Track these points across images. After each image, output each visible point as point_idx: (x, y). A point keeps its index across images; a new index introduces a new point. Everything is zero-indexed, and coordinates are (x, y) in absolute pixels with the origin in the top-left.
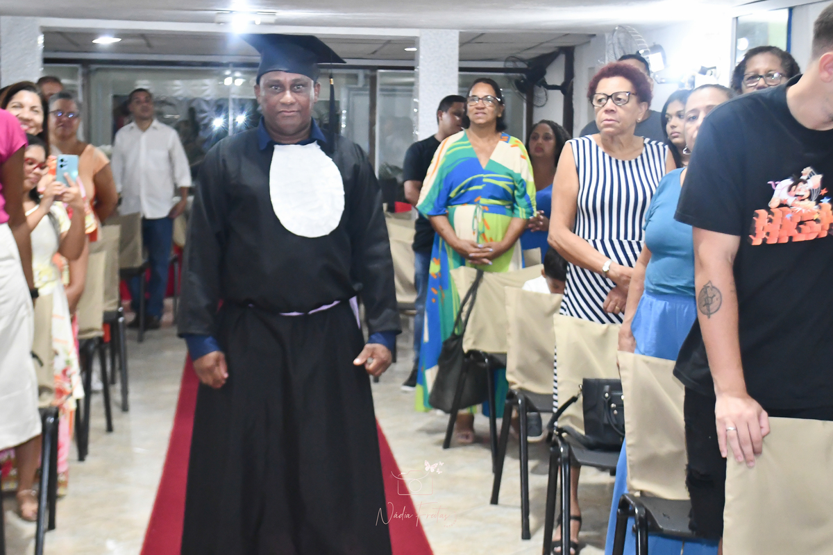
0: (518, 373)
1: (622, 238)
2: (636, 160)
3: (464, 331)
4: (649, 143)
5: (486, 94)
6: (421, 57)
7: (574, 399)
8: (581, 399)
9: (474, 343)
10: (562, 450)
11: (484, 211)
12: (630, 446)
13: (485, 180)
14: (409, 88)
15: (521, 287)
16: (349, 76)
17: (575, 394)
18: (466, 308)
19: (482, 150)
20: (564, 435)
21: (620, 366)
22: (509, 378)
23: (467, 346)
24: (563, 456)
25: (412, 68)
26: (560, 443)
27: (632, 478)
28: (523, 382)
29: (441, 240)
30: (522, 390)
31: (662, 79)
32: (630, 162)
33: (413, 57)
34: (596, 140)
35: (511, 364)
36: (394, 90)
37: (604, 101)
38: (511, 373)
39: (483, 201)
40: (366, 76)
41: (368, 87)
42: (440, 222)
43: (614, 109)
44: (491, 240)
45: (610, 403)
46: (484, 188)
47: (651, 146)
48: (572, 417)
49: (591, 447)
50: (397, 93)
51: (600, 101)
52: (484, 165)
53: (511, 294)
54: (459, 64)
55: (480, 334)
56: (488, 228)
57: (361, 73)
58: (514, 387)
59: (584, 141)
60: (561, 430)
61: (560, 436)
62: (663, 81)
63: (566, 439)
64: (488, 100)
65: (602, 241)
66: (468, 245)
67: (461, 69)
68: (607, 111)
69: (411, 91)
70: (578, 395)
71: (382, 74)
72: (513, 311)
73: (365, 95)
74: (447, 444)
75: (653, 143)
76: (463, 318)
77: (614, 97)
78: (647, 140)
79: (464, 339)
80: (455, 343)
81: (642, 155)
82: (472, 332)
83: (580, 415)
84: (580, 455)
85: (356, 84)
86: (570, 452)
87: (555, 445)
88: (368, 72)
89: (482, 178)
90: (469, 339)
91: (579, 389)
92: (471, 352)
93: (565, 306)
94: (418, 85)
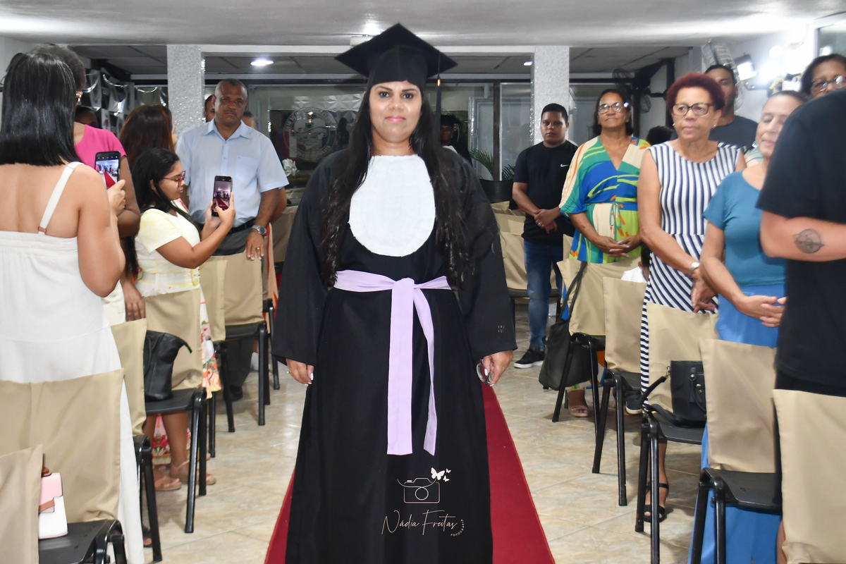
0: (615, 355)
1: (699, 233)
2: (710, 162)
3: (570, 316)
4: (723, 146)
5: (614, 102)
6: (536, 71)
7: (662, 380)
8: (669, 379)
9: (579, 327)
10: (651, 426)
11: (620, 208)
12: (712, 423)
13: (618, 181)
14: (527, 98)
15: (620, 278)
16: (476, 89)
17: (664, 375)
18: (571, 296)
19: (614, 154)
20: (653, 412)
21: (702, 350)
22: (608, 359)
23: (573, 330)
24: (652, 431)
25: (529, 81)
26: (649, 419)
27: (714, 453)
28: (620, 364)
29: (581, 235)
30: (619, 370)
31: (752, 86)
32: (704, 165)
33: (530, 70)
34: (673, 145)
35: (610, 346)
36: (519, 100)
37: (685, 110)
38: (610, 355)
39: (619, 199)
40: (490, 89)
41: (492, 98)
42: (580, 219)
43: (693, 117)
44: (627, 235)
45: (695, 383)
46: (618, 187)
47: (724, 150)
48: (660, 396)
49: (678, 424)
50: (522, 103)
51: (681, 109)
52: (617, 166)
53: (609, 283)
54: (570, 76)
55: (584, 319)
56: (624, 224)
57: (486, 86)
58: (612, 368)
59: (661, 148)
60: (650, 408)
61: (650, 413)
62: (753, 87)
63: (655, 416)
64: (617, 107)
65: (681, 235)
66: (607, 241)
67: (571, 81)
68: (689, 119)
69: (529, 101)
70: (667, 376)
71: (504, 86)
72: (611, 299)
73: (489, 105)
74: (556, 417)
75: (727, 146)
76: (569, 305)
77: (696, 107)
78: (721, 144)
79: (570, 324)
80: (562, 327)
81: (715, 157)
82: (577, 318)
83: (668, 394)
84: (667, 431)
85: (483, 96)
86: (658, 429)
87: (645, 421)
88: (492, 85)
89: (616, 178)
90: (575, 323)
91: (667, 371)
92: (576, 335)
93: (648, 296)
94: (534, 96)
